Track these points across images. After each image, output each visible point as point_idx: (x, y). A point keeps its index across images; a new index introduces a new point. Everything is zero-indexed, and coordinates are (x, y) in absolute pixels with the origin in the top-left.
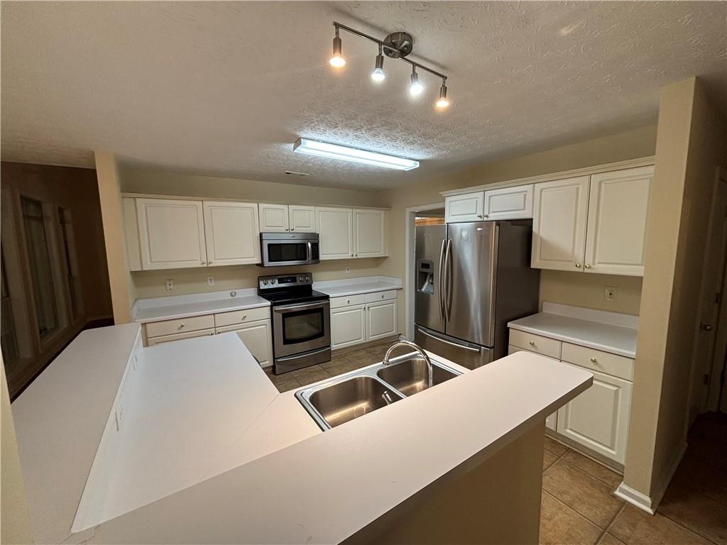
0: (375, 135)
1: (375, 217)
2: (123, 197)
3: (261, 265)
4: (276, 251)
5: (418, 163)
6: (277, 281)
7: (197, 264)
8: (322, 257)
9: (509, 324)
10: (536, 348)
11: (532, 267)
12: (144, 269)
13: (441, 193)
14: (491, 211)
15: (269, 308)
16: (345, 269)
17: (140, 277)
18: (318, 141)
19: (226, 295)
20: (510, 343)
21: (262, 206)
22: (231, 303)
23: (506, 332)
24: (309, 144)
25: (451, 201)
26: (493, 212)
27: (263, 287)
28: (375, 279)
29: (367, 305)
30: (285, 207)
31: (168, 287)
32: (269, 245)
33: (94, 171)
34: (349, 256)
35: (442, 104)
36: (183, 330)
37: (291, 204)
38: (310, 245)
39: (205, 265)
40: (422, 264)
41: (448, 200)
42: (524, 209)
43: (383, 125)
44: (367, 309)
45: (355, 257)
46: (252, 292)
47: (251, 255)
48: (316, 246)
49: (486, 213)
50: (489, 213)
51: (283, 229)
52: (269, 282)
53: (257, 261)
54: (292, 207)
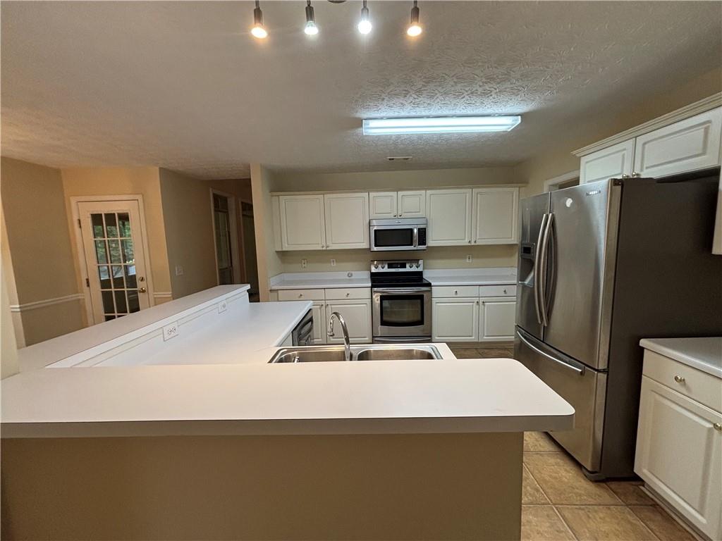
0: (432, 97)
1: (506, 196)
2: (272, 196)
3: (369, 249)
4: (382, 237)
5: (520, 117)
6: (386, 266)
7: (319, 248)
8: (430, 243)
9: (643, 343)
10: (688, 389)
11: (713, 253)
12: (284, 249)
13: (574, 152)
14: (645, 166)
15: (369, 289)
16: (466, 258)
17: (284, 256)
18: (382, 118)
19: (344, 275)
20: (643, 373)
21: (372, 194)
22: (350, 281)
23: (638, 355)
24: (373, 123)
25: (587, 162)
26: (647, 168)
27: (374, 270)
29: (482, 300)
30: (394, 194)
31: (303, 265)
32: (376, 231)
33: (250, 179)
34: (465, 243)
35: (414, 31)
36: (302, 298)
37: (401, 190)
38: (415, 231)
39: (324, 248)
41: (583, 160)
42: (704, 153)
44: (481, 303)
45: (473, 244)
46: (366, 275)
47: (361, 240)
48: (423, 233)
49: (637, 171)
50: (642, 170)
51: (391, 216)
52: (380, 266)
53: (365, 245)
54: (401, 193)
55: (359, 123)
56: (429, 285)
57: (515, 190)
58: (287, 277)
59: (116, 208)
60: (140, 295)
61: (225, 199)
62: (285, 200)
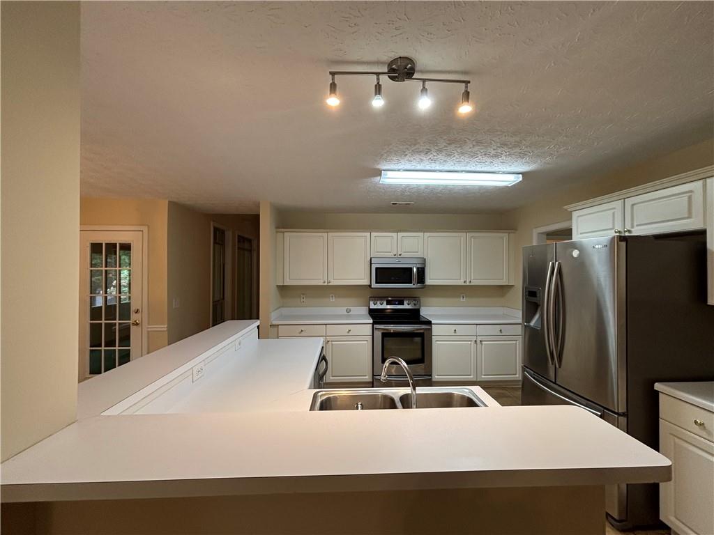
0: (450, 155)
1: (497, 241)
2: (277, 232)
3: (370, 286)
4: (384, 274)
5: (521, 176)
6: (385, 303)
7: (320, 283)
8: (428, 282)
9: (658, 386)
10: (709, 433)
11: (708, 304)
12: (285, 284)
13: (565, 207)
14: (635, 224)
15: (371, 325)
16: (460, 297)
17: (284, 290)
18: (399, 170)
19: (342, 311)
20: (660, 415)
21: (374, 234)
22: (348, 317)
23: (654, 397)
24: (390, 174)
25: (578, 217)
26: (637, 225)
27: (372, 306)
28: (500, 311)
29: (479, 338)
30: (394, 234)
31: (302, 300)
32: (377, 269)
33: (259, 215)
34: (461, 282)
35: (465, 109)
36: (303, 334)
37: (401, 231)
38: (415, 270)
39: (326, 284)
40: (529, 292)
41: (575, 215)
42: (689, 217)
43: (449, 144)
44: (478, 342)
45: (468, 284)
46: (364, 311)
47: (361, 276)
48: (421, 271)
49: (628, 227)
50: (632, 227)
51: (391, 255)
52: (378, 302)
53: (366, 282)
54: (401, 234)
55: (379, 173)
56: (429, 323)
57: (505, 236)
58: (285, 311)
59: (118, 238)
60: (133, 329)
61: (223, 232)
62: (290, 237)
